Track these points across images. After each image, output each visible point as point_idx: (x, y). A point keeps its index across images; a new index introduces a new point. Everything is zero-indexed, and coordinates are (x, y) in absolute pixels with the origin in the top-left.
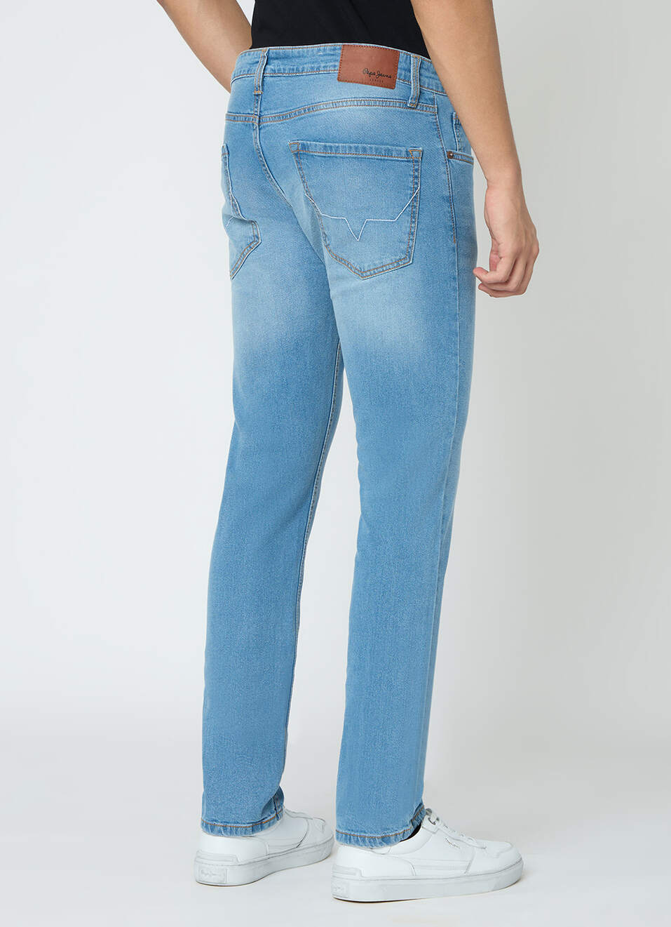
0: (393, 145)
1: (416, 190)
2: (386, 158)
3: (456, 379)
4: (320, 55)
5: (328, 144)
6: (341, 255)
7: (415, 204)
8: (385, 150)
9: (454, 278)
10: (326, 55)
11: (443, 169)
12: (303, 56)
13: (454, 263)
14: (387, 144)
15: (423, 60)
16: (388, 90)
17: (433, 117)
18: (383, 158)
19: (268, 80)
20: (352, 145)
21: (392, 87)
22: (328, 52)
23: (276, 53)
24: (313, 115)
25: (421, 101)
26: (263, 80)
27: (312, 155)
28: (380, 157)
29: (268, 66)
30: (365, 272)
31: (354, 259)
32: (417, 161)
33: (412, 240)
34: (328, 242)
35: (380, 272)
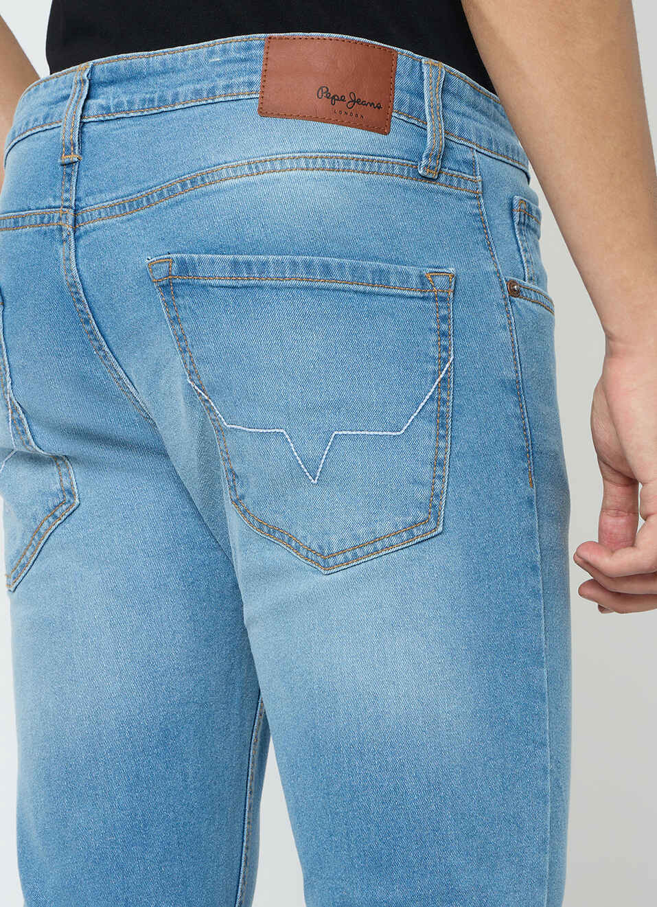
0: (390, 261)
1: (445, 362)
2: (376, 289)
3: (545, 803)
4: (214, 64)
5: (240, 258)
6: (269, 517)
7: (444, 395)
8: (373, 272)
9: (534, 568)
10: (229, 61)
11: (501, 319)
12: (173, 70)
13: (531, 534)
14: (376, 258)
15: (449, 72)
16: (374, 136)
17: (475, 202)
18: (368, 288)
19: (91, 130)
20: (299, 259)
21: (383, 129)
22: (233, 55)
23: (111, 71)
24: (205, 194)
25: (447, 164)
26: (81, 132)
27: (204, 286)
28: (361, 288)
29: (91, 102)
30: (332, 555)
31: (304, 528)
32: (443, 299)
33: (440, 477)
34: (240, 491)
35: (368, 554)
